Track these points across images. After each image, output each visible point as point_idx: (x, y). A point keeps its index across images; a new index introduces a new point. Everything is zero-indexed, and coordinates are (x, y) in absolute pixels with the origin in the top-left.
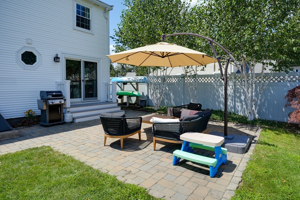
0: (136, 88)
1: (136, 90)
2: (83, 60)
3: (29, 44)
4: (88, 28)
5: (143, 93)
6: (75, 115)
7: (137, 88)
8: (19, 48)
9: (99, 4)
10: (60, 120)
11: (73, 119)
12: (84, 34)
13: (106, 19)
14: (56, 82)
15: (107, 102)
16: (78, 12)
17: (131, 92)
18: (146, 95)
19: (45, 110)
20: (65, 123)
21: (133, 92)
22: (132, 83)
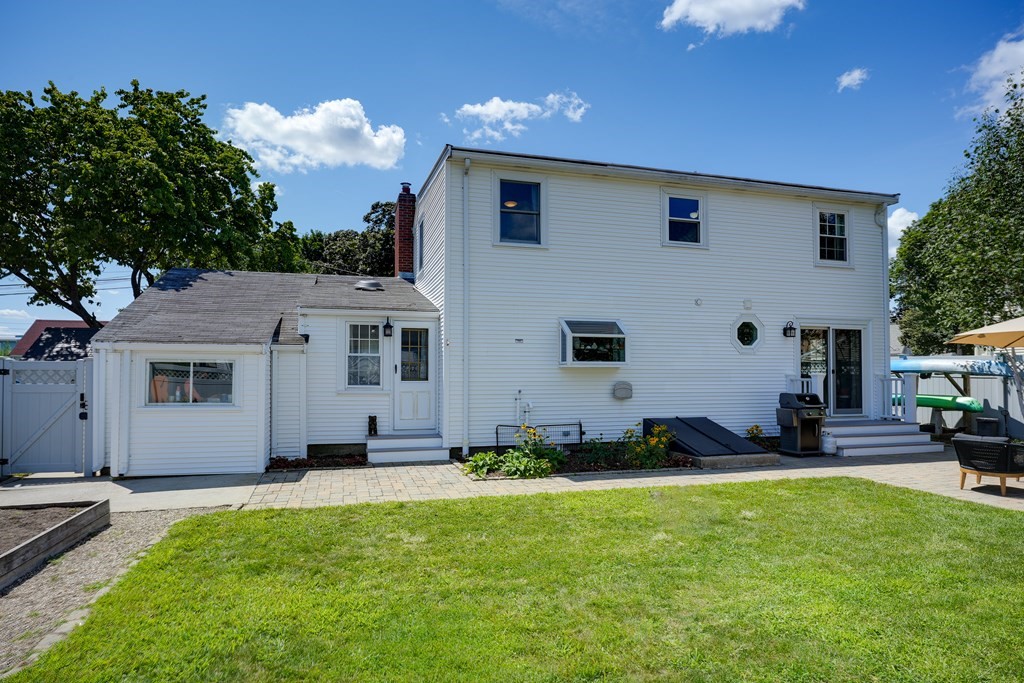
0: (962, 387)
1: (961, 393)
2: (832, 327)
3: (747, 309)
4: (842, 257)
5: (986, 401)
6: (841, 442)
7: (965, 389)
8: (735, 319)
9: (862, 200)
10: (817, 448)
11: (838, 448)
12: (832, 271)
13: (881, 227)
14: (787, 376)
15: (885, 421)
16: (823, 230)
17: (950, 399)
18: (999, 407)
19: (796, 427)
20: (823, 454)
21: (955, 398)
22: (952, 375)
